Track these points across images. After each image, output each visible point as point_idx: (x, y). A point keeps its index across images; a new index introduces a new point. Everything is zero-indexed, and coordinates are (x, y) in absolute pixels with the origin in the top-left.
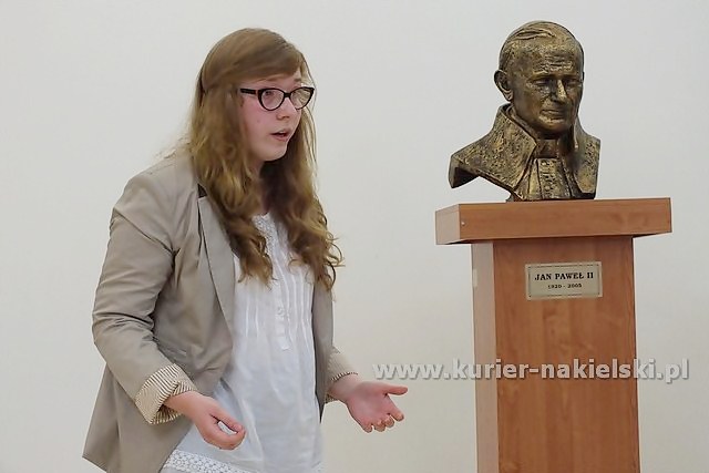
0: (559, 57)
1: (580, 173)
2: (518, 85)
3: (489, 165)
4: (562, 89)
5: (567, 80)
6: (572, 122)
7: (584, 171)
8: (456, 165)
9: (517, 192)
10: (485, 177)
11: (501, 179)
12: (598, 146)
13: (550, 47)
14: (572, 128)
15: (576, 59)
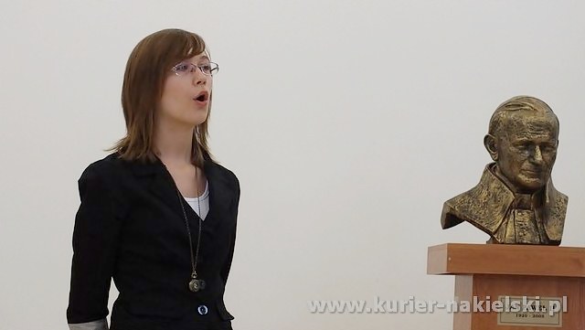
0: (538, 127)
1: (549, 223)
2: (503, 148)
3: (474, 213)
4: (539, 153)
5: (544, 146)
6: (545, 180)
7: (552, 221)
8: (448, 210)
9: (495, 236)
10: (471, 222)
11: (483, 225)
12: (566, 201)
13: (532, 118)
14: (545, 187)
15: (552, 129)
